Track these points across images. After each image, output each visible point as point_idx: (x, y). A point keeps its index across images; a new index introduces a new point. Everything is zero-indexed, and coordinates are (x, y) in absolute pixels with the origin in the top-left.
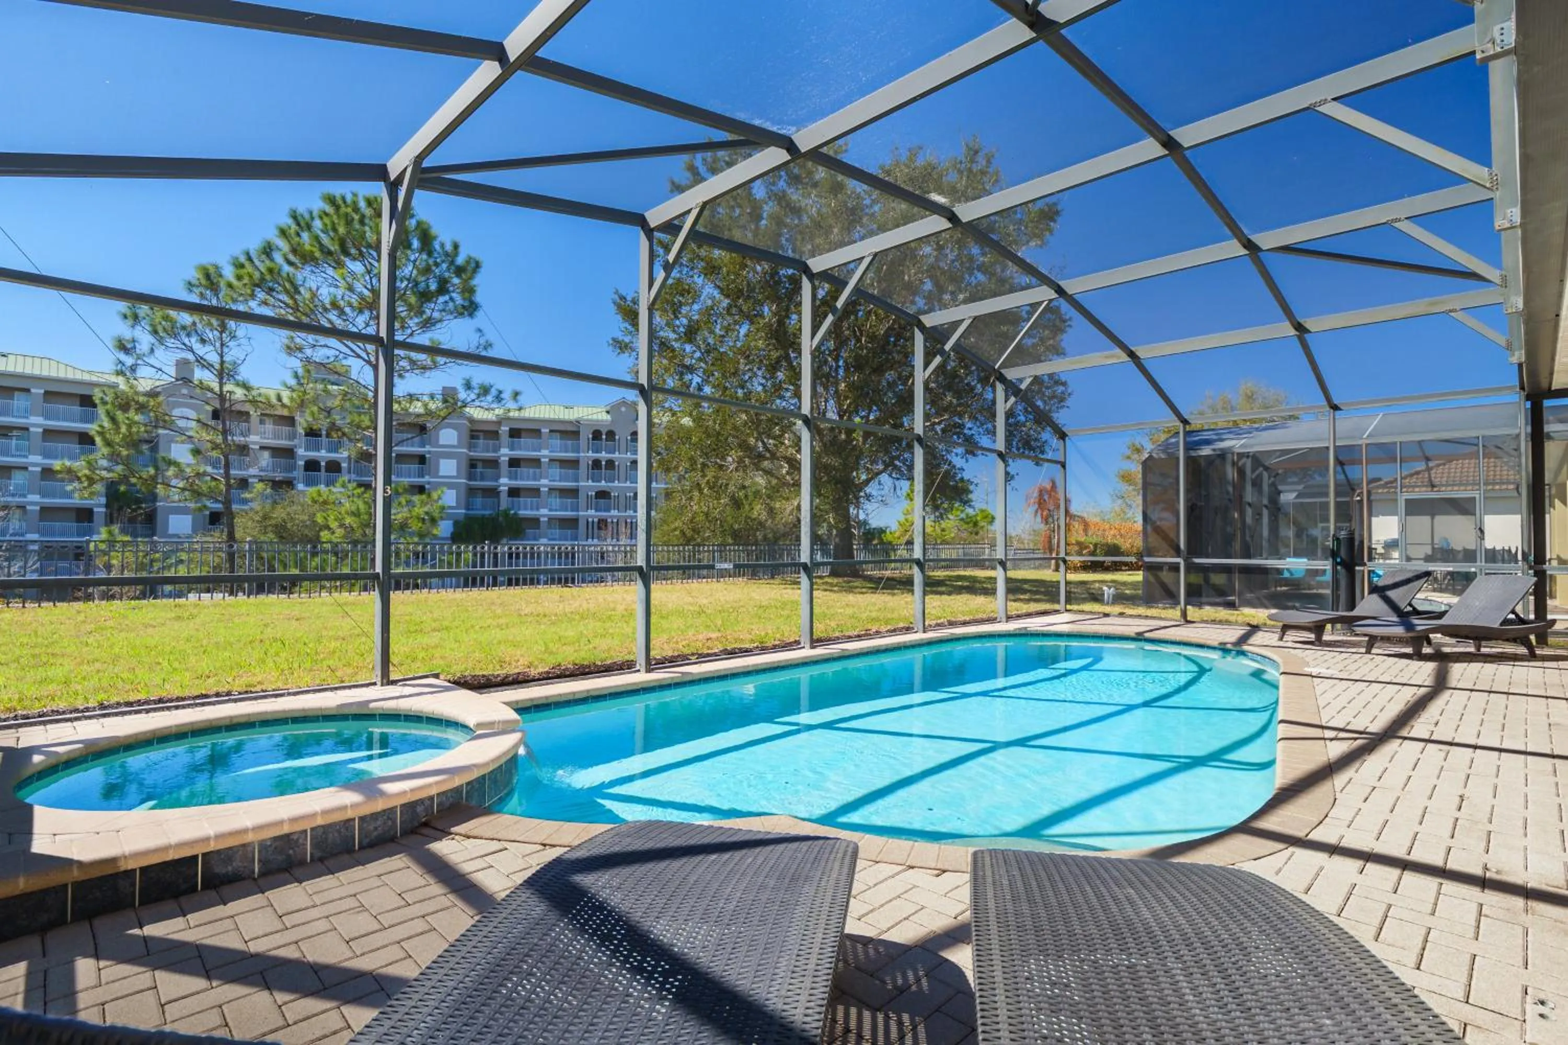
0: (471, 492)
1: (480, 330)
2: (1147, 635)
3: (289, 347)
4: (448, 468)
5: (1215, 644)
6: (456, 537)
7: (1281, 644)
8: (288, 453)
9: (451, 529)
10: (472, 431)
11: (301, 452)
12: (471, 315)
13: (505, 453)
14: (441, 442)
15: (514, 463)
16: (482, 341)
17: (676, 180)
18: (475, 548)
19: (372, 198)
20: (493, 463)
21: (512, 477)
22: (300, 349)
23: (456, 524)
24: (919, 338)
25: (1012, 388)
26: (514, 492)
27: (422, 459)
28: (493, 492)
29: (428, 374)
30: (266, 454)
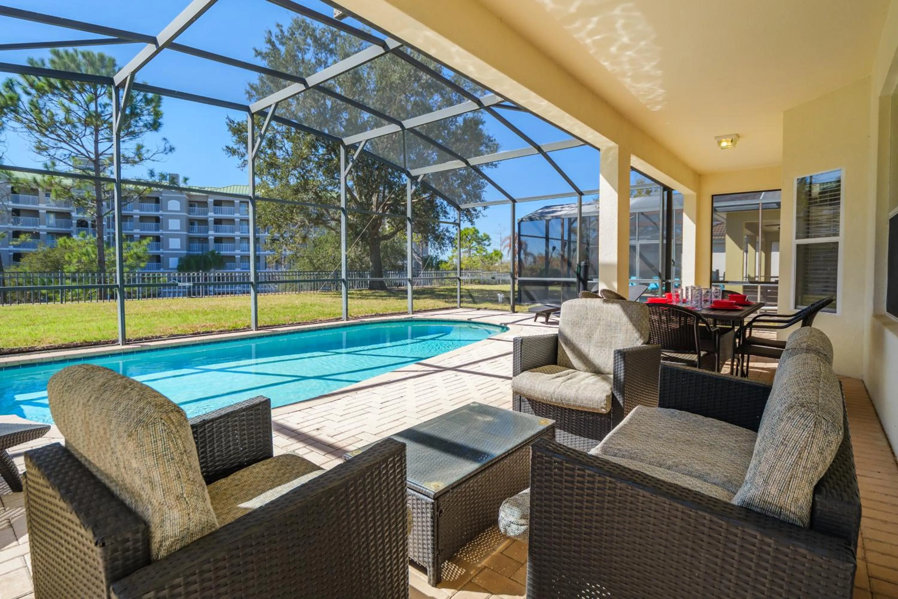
0: (191, 240)
1: (165, 139)
2: (472, 320)
3: (38, 148)
4: (174, 225)
5: (498, 324)
6: (180, 268)
7: (535, 324)
8: (67, 215)
9: (177, 264)
10: (190, 201)
11: (74, 214)
12: (156, 129)
13: (211, 215)
14: (169, 209)
15: (218, 222)
16: (168, 146)
17: (258, 49)
18: (189, 274)
19: (86, 53)
20: (205, 222)
21: (216, 231)
22: (46, 149)
23: (181, 260)
24: (342, 151)
25: (414, 179)
26: (218, 240)
27: (157, 219)
28: (205, 240)
29: (136, 166)
30: (52, 216)
